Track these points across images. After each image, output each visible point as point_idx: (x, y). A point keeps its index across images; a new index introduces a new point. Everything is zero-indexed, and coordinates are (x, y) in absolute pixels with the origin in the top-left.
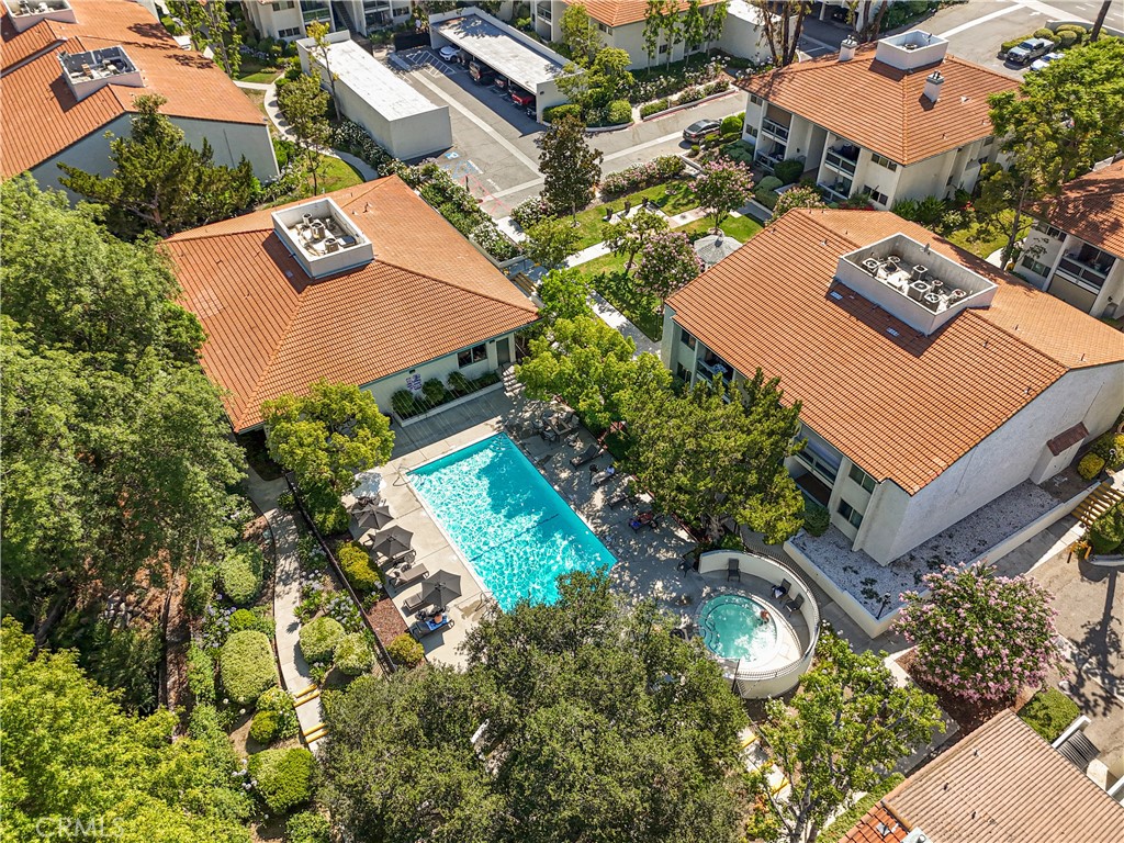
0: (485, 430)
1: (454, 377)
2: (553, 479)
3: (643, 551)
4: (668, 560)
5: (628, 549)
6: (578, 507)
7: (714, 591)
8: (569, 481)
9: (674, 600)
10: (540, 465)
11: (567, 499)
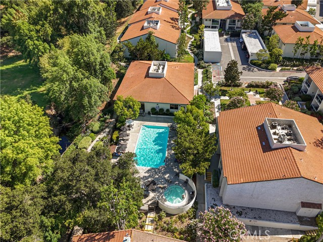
0: (166, 125)
1: (168, 110)
2: (169, 141)
3: (172, 166)
4: (175, 171)
5: (169, 164)
6: (168, 150)
7: (178, 184)
8: (172, 144)
9: (168, 180)
10: (169, 138)
11: (168, 147)
